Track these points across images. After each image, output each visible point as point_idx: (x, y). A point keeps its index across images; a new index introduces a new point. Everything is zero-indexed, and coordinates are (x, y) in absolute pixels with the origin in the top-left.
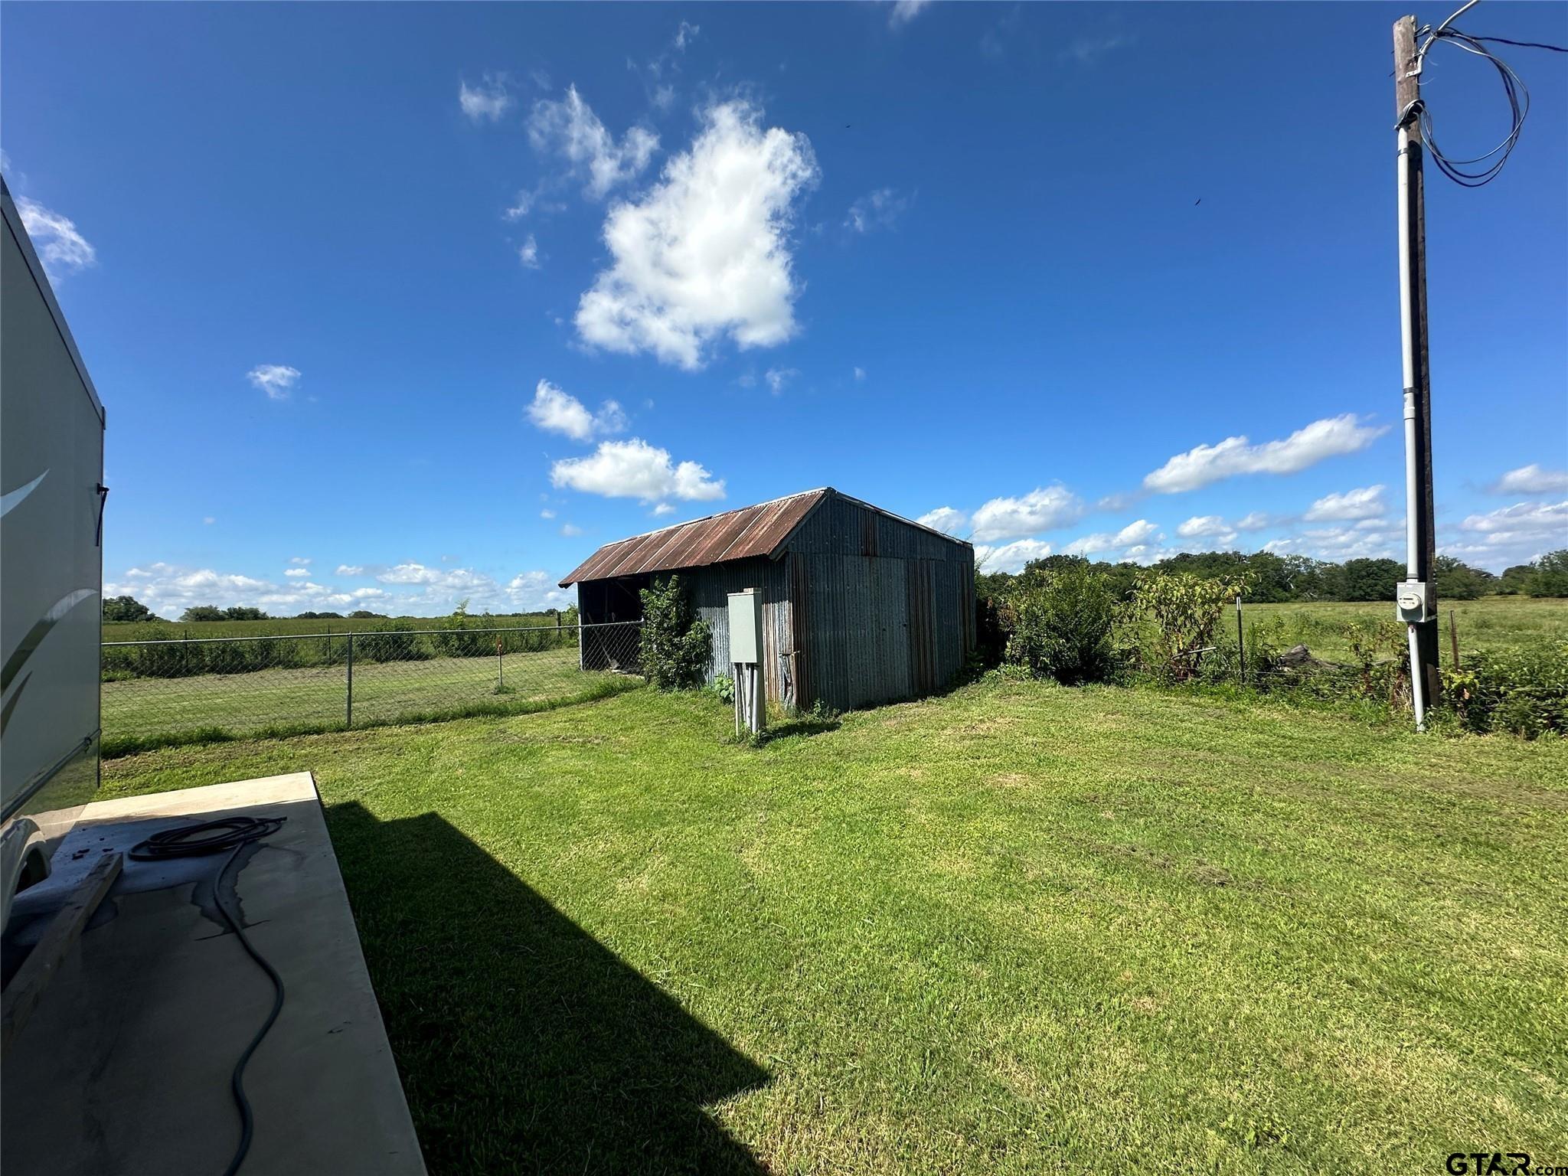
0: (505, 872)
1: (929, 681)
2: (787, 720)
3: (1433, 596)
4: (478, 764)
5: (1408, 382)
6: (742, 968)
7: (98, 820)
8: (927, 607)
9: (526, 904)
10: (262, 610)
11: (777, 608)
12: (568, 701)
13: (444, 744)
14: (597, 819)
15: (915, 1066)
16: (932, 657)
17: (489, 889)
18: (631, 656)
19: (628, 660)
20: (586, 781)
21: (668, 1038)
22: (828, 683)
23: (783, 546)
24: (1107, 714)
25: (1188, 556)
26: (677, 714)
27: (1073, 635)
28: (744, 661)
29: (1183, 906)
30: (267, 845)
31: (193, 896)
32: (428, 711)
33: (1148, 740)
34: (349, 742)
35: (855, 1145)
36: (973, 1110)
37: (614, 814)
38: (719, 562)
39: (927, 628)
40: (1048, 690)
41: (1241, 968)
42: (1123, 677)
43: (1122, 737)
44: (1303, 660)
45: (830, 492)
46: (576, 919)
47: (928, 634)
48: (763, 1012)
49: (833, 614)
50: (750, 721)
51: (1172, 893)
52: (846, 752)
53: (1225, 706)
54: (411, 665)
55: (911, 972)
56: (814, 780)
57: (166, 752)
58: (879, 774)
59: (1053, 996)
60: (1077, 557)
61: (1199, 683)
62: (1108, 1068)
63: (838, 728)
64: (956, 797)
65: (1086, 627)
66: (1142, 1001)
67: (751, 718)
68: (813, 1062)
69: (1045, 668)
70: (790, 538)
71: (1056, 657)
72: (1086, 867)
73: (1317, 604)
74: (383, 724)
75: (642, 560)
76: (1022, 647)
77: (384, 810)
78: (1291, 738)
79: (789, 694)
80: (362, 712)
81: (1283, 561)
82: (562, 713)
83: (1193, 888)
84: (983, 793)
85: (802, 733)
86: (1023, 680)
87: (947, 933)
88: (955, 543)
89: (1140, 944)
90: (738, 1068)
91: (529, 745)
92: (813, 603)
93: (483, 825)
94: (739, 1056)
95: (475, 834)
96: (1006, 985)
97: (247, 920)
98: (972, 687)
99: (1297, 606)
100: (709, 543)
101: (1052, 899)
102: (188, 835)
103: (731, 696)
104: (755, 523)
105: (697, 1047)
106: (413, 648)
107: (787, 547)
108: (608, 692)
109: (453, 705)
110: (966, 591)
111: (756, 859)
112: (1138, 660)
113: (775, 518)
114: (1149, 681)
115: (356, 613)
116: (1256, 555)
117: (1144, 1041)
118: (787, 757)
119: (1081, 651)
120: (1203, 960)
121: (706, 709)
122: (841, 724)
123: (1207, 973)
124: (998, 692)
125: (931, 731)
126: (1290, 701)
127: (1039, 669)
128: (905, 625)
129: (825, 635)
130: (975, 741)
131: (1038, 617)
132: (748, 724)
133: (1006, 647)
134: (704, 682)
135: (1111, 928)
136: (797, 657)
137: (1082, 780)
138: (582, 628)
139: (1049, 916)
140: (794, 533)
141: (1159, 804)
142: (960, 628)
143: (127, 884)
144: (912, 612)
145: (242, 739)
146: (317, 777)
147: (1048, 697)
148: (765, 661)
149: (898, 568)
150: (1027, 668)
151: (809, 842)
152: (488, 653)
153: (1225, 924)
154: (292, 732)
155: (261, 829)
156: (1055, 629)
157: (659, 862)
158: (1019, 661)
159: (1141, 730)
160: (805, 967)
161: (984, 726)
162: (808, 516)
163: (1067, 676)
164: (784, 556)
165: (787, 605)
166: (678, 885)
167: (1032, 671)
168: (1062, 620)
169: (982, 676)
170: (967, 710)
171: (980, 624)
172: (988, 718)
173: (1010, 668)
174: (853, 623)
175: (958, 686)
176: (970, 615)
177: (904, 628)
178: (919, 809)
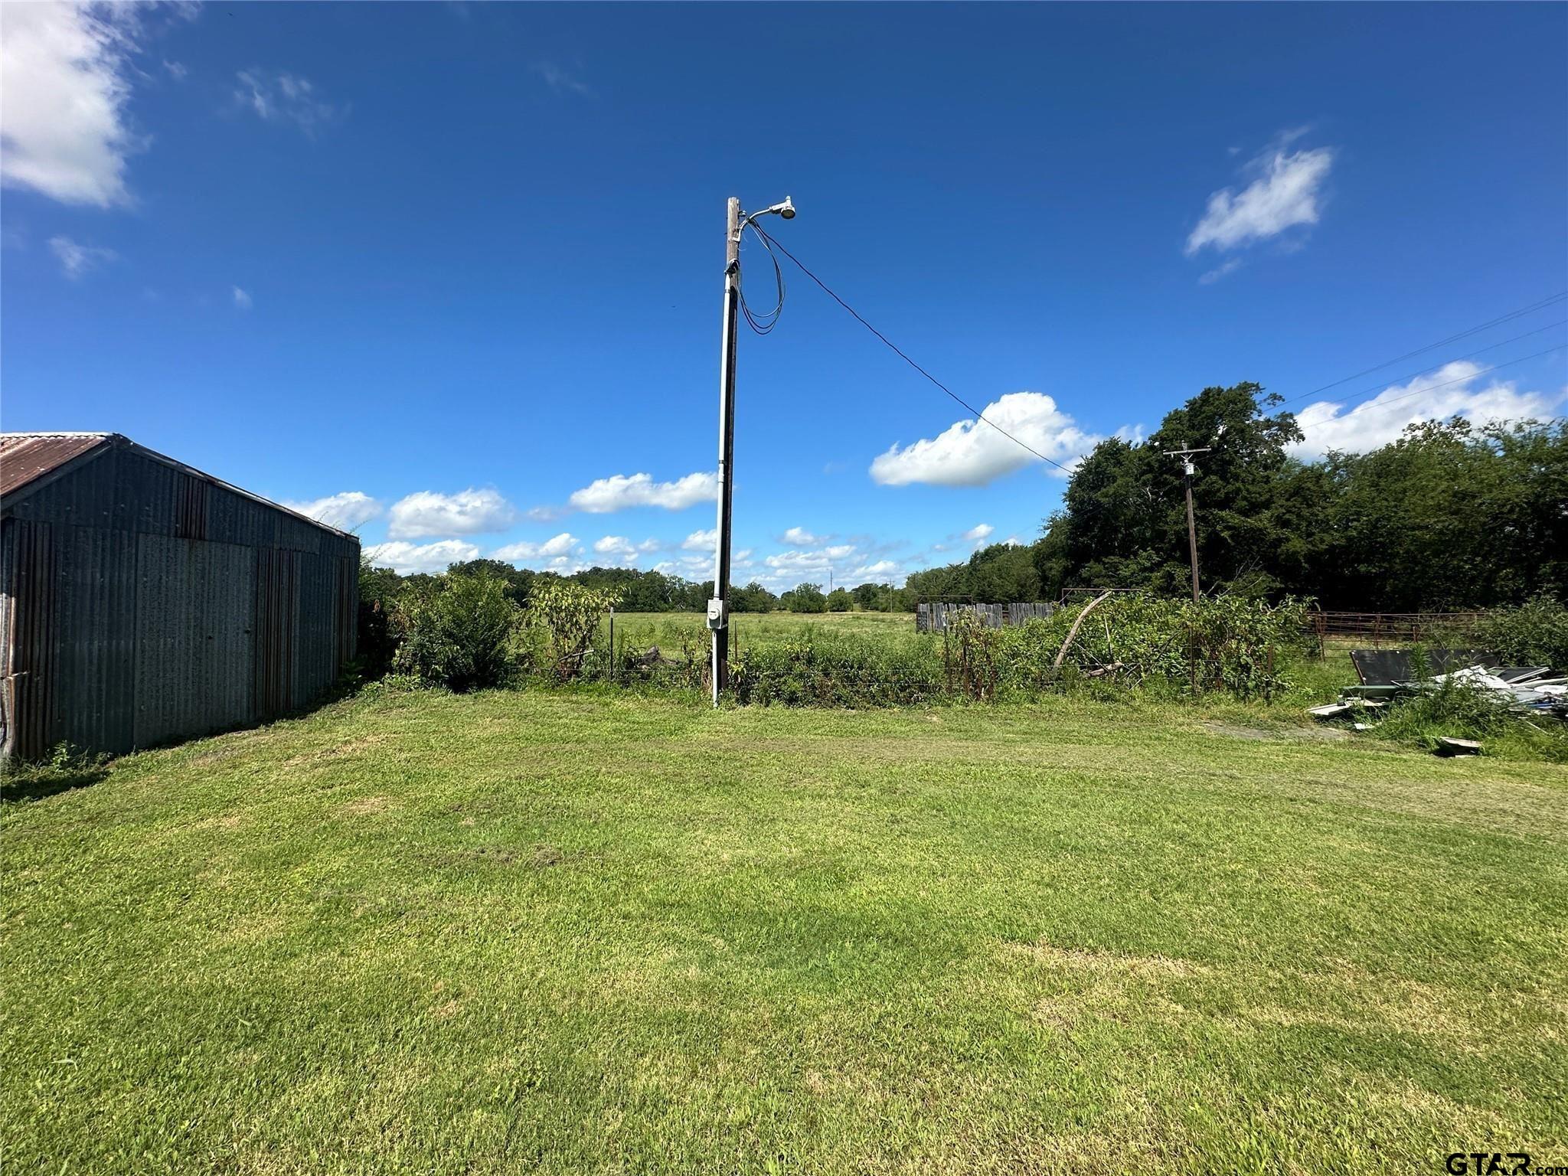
1: (282, 697)
3: (727, 610)
5: (721, 457)
8: (284, 608)
16: (289, 669)
23: (3, 507)
24: (494, 718)
25: (600, 569)
27: (468, 641)
33: (527, 739)
39: (284, 633)
40: (436, 700)
42: (515, 681)
43: (502, 740)
44: (654, 659)
45: (117, 441)
47: (284, 645)
52: (108, 813)
53: (596, 701)
58: (163, 835)
60: (503, 563)
61: (579, 682)
63: (103, 780)
64: (285, 842)
65: (482, 634)
69: (436, 677)
70: (17, 497)
71: (450, 665)
73: (684, 614)
76: (412, 655)
78: (638, 723)
81: (666, 579)
84: (325, 828)
85: (19, 797)
86: (410, 690)
88: (334, 535)
89: (462, 948)
92: (64, 599)
98: (344, 705)
99: (672, 615)
101: (378, 931)
110: (345, 592)
112: (531, 664)
114: (538, 684)
116: (647, 573)
119: (477, 658)
122: (107, 774)
124: (376, 706)
125: (270, 763)
126: (643, 693)
127: (431, 678)
128: (247, 632)
129: (89, 646)
130: (331, 767)
131: (433, 622)
133: (395, 655)
137: (452, 790)
140: (31, 491)
142: (334, 635)
144: (261, 615)
147: (435, 707)
149: (242, 559)
150: (417, 678)
153: (546, 899)
156: (450, 635)
158: (409, 670)
159: (523, 730)
161: (349, 749)
163: (459, 683)
164: (2, 525)
167: (422, 680)
168: (459, 626)
169: (360, 690)
170: (329, 731)
171: (362, 628)
172: (356, 738)
173: (397, 678)
174: (150, 629)
175: (325, 704)
176: (349, 620)
177: (246, 635)
178: (222, 869)
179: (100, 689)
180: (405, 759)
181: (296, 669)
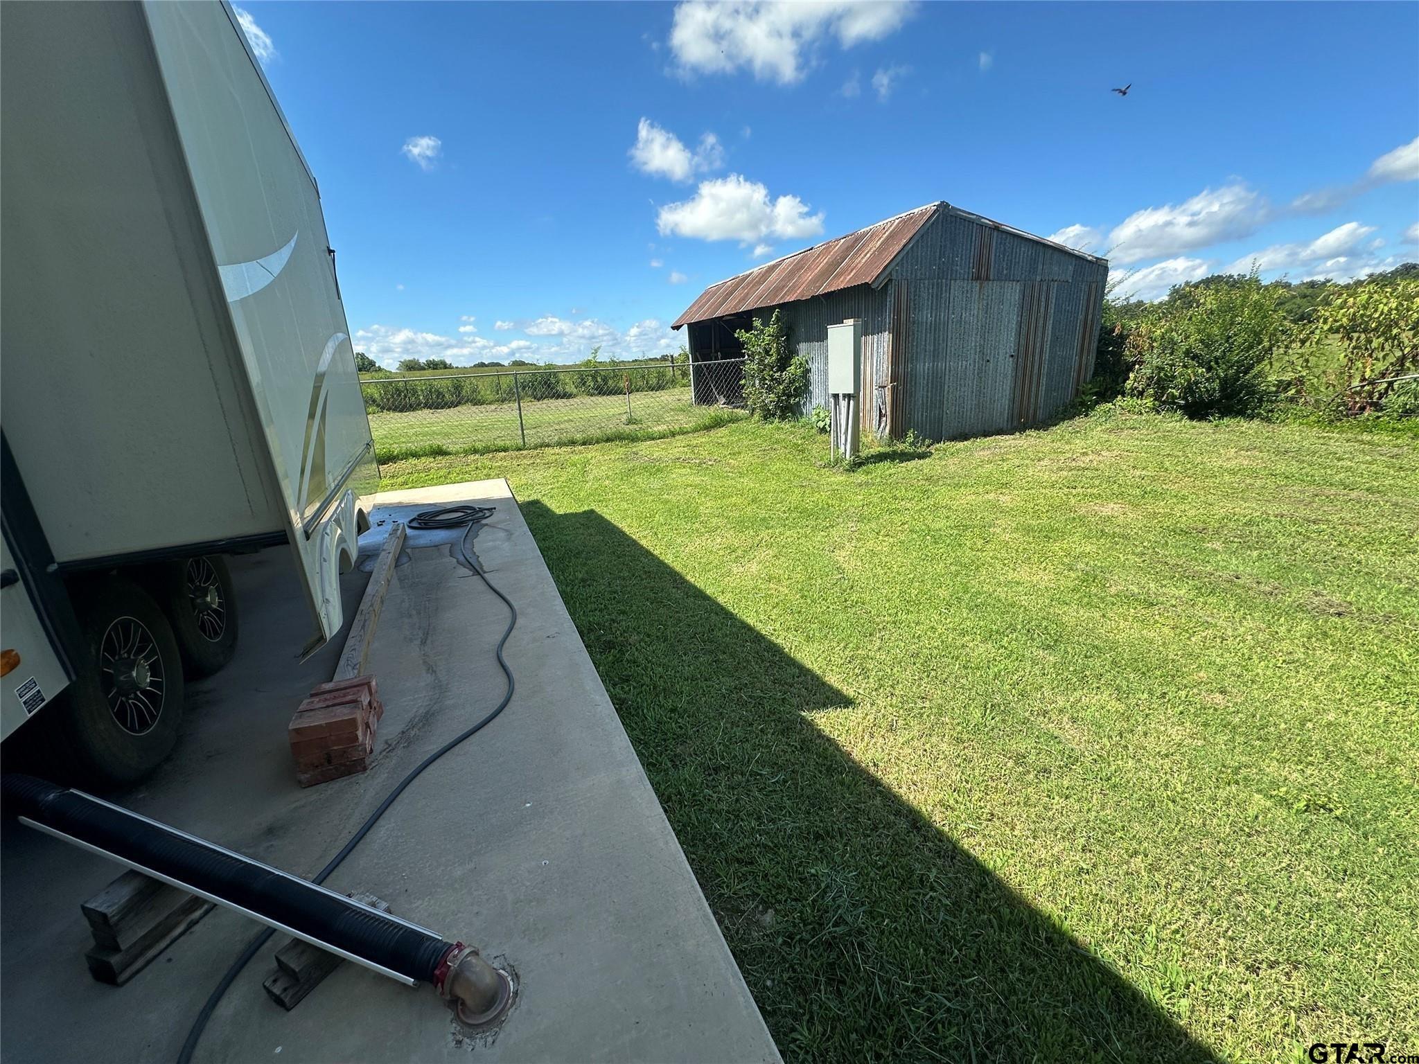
0: (648, 553)
1: (1031, 411)
2: (879, 449)
4: (620, 477)
6: (833, 632)
7: (384, 504)
8: (1040, 334)
9: (666, 575)
10: (448, 362)
11: (876, 340)
12: (685, 430)
13: (593, 461)
14: (714, 520)
15: (977, 714)
16: (1038, 390)
17: (638, 562)
18: (736, 391)
19: (734, 395)
20: (704, 491)
21: (775, 670)
22: (922, 415)
23: (887, 272)
24: (1241, 450)
26: (777, 442)
27: (1217, 364)
28: (841, 393)
29: (1283, 629)
30: (487, 525)
31: (450, 551)
32: (578, 436)
33: (1287, 477)
34: (526, 459)
35: (920, 752)
36: (1025, 746)
37: (728, 518)
38: (819, 295)
39: (1037, 358)
40: (1170, 425)
41: (1337, 685)
42: (1272, 411)
43: (1254, 474)
45: (944, 206)
46: (703, 587)
47: (1036, 371)
48: (850, 662)
49: (934, 346)
50: (845, 449)
51: (1273, 617)
52: (935, 478)
53: (1408, 445)
54: (560, 402)
55: (981, 650)
56: (902, 500)
57: (413, 461)
58: (966, 498)
59: (1117, 682)
61: (1378, 417)
62: (1161, 738)
63: (929, 457)
64: (1045, 521)
65: (1238, 354)
66: (1212, 696)
67: (845, 445)
68: (889, 698)
69: (1171, 402)
70: (893, 264)
71: (1189, 389)
72: (1177, 588)
74: (548, 446)
75: (744, 299)
76: (1148, 379)
77: (559, 506)
79: (883, 425)
80: (532, 438)
82: (680, 441)
83: (1300, 615)
84: (1074, 519)
85: (893, 460)
86: (1141, 414)
87: (1019, 627)
88: (1087, 260)
89: (1222, 654)
90: (829, 694)
91: (657, 464)
92: (913, 334)
93: (629, 520)
94: (831, 688)
95: (623, 526)
96: (1071, 669)
97: (485, 568)
98: (1078, 421)
100: (810, 276)
101: (1133, 611)
102: (438, 516)
103: (827, 426)
104: (859, 250)
105: (798, 677)
106: (560, 388)
107: (890, 273)
108: (718, 423)
109: (595, 432)
110: (1090, 317)
111: (847, 558)
112: (1298, 392)
113: (879, 243)
114: (1308, 416)
115: (513, 362)
117: (1206, 725)
118: (877, 480)
119: (1224, 383)
120: (1293, 674)
121: (804, 438)
122: (932, 453)
123: (1294, 685)
124: (1108, 426)
125: (1027, 462)
127: (1164, 403)
128: (1012, 356)
129: (923, 367)
130: (1073, 472)
131: (1176, 343)
132: (842, 450)
133: (1128, 379)
134: (802, 414)
135: (1193, 639)
136: (894, 391)
137: (1193, 512)
138: (693, 366)
139: (1126, 623)
140: (899, 258)
141: (1280, 538)
142: (1076, 358)
143: (411, 542)
144: (1022, 341)
145: (457, 453)
146: (509, 482)
147: (1169, 431)
148: (861, 394)
149: (1013, 293)
150: (1149, 402)
151: (895, 548)
152: (617, 392)
153: (1331, 648)
154: (486, 450)
155: (481, 514)
156: (1195, 357)
157: (765, 554)
158: (1140, 394)
159: (1281, 467)
160: (886, 637)
161: (1087, 459)
162: (916, 238)
163: (1197, 409)
164: (886, 285)
165: (886, 338)
166: (781, 572)
167: (1154, 404)
168: (1207, 346)
169: (1093, 410)
170: (1068, 443)
171: (1101, 353)
172: (1092, 451)
173: (1129, 401)
174: (955, 354)
175: (1063, 420)
176: (1090, 343)
177: (1011, 359)
178: (1004, 529)
179: (927, 397)
180: (1140, 477)
181: (1043, 388)
